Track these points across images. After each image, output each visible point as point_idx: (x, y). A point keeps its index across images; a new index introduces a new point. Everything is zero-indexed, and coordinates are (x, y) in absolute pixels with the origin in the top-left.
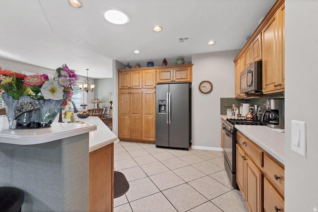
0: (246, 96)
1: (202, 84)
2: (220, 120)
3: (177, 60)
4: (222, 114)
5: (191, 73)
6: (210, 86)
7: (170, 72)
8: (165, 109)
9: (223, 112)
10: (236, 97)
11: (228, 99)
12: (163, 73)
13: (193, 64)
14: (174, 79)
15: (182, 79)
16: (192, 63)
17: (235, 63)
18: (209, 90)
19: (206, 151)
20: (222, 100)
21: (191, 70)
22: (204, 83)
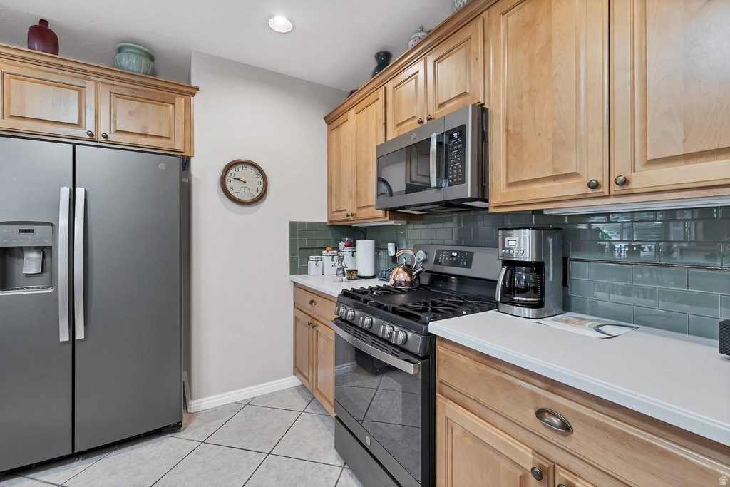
0: (387, 218)
1: (232, 171)
2: (290, 290)
3: (120, 50)
4: (293, 271)
5: (188, 123)
6: (260, 179)
7: (80, 90)
8: (46, 267)
9: (298, 265)
10: (331, 222)
11: (310, 224)
12: (29, 86)
13: (197, 89)
14: (104, 129)
15: (146, 135)
16: (194, 83)
17: (328, 123)
18: (256, 194)
19: (248, 403)
20: (294, 226)
21: (188, 106)
22: (240, 167)
